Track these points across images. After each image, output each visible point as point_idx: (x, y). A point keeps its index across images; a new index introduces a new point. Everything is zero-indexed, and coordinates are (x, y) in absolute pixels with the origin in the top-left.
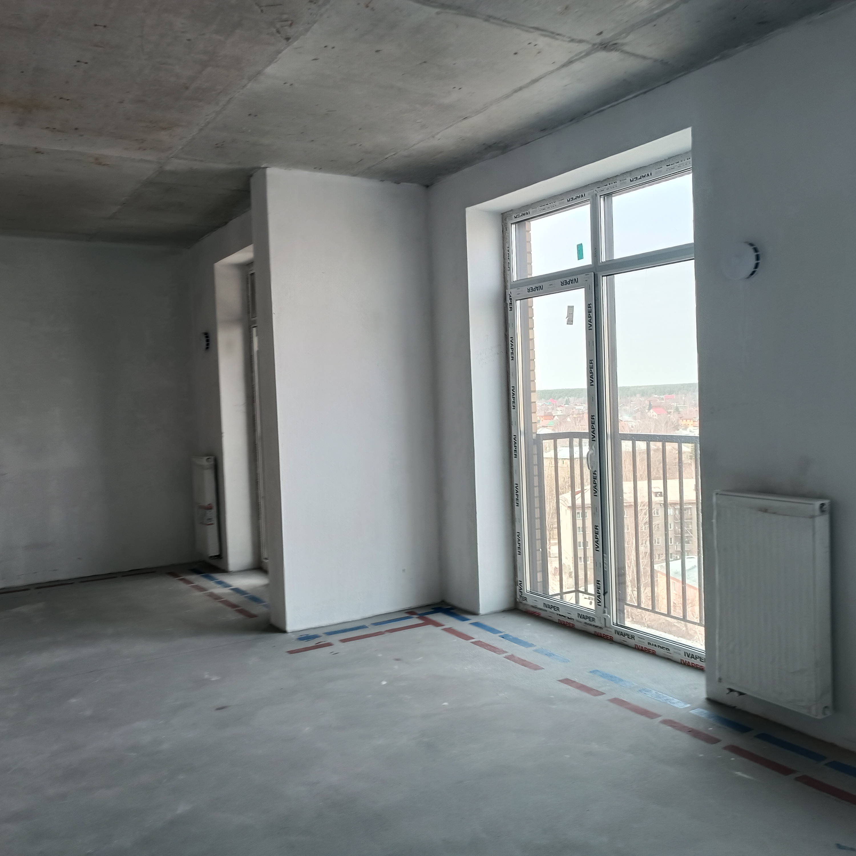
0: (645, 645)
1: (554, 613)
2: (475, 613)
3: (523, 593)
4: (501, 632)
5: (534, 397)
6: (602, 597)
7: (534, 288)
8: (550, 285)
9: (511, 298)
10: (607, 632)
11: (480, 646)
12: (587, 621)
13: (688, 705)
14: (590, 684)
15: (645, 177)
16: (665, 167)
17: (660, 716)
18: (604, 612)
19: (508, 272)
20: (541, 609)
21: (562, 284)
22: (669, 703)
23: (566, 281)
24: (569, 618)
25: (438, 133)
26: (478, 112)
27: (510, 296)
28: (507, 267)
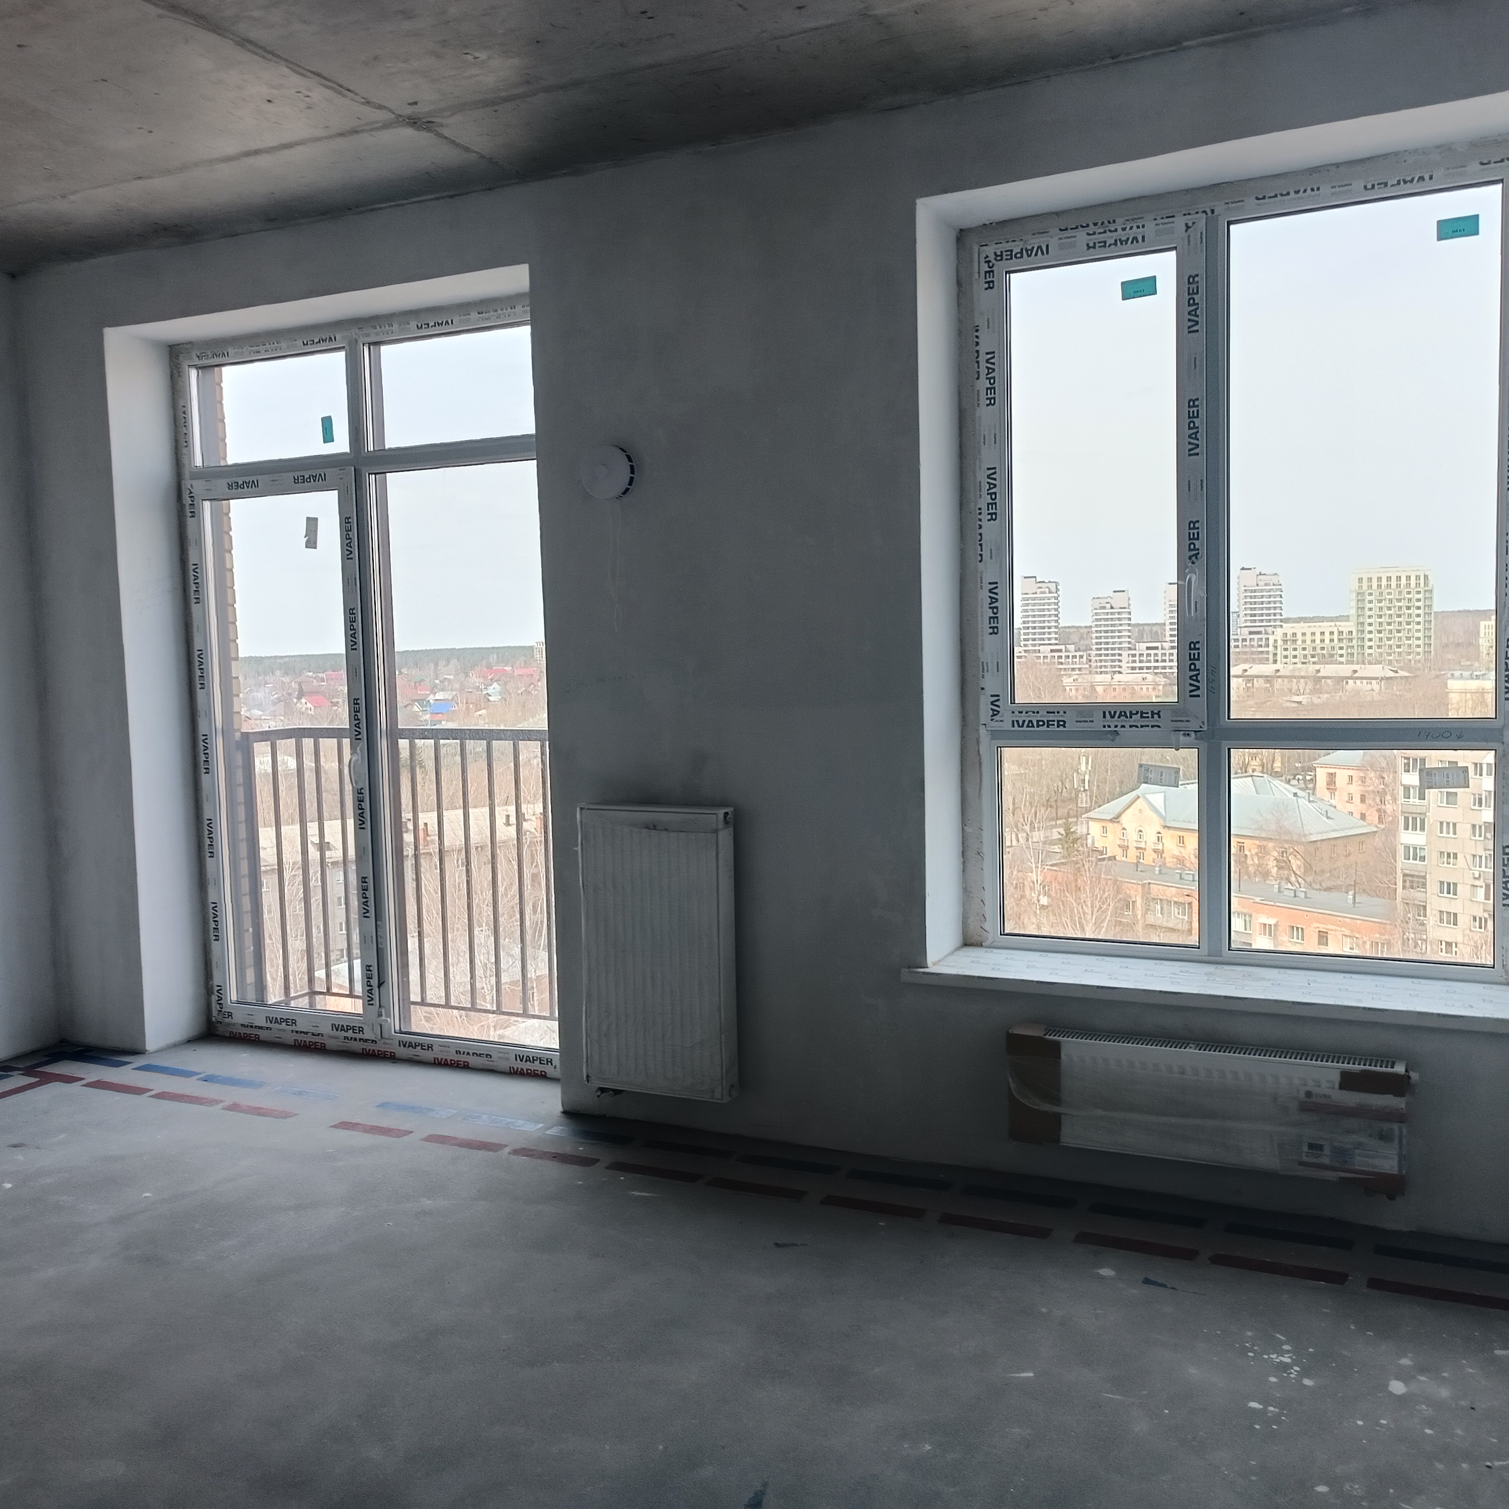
0: (452, 1056)
1: (284, 1030)
2: (137, 1051)
3: (224, 1006)
4: (200, 1074)
5: (236, 669)
6: (376, 991)
7: (240, 483)
8: (273, 481)
9: (192, 495)
10: (386, 1046)
11: (170, 1100)
12: (350, 1034)
13: (541, 1125)
14: (384, 1123)
15: (442, 324)
16: (474, 315)
17: (507, 1146)
18: (380, 1015)
19: (185, 451)
20: (261, 1028)
21: (296, 481)
22: (512, 1127)
23: (304, 476)
24: (313, 1034)
25: (75, 192)
26: (168, 172)
27: (191, 493)
28: (182, 440)
